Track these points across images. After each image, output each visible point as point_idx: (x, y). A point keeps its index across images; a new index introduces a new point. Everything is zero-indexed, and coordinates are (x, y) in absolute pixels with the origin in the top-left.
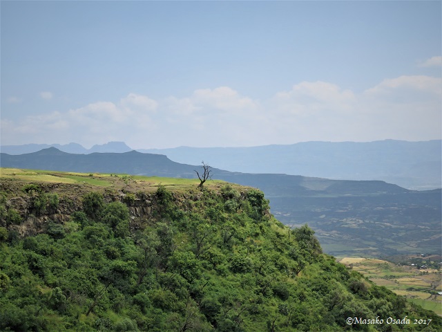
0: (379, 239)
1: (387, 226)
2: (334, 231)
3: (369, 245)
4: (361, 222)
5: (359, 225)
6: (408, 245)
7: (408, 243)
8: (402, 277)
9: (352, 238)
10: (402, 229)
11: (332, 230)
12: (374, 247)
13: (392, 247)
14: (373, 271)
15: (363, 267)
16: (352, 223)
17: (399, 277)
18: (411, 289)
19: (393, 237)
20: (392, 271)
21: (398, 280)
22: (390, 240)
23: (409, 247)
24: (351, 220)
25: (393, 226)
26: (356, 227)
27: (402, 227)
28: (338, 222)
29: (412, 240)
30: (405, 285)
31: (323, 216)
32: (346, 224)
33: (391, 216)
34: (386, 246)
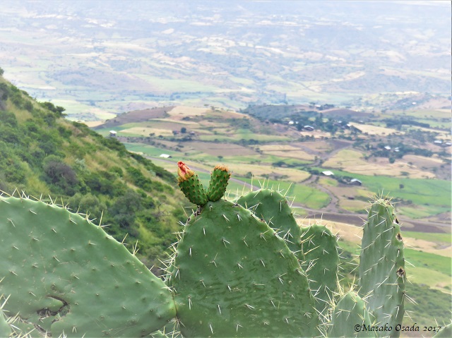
0: (260, 74)
1: (273, 54)
2: (184, 58)
3: (242, 85)
4: (232, 44)
5: (228, 49)
6: (307, 88)
7: (307, 84)
8: (269, 142)
9: (214, 71)
10: (299, 60)
11: (181, 56)
12: (249, 87)
13: (278, 89)
14: (222, 131)
15: (206, 123)
16: (216, 45)
17: (264, 143)
18: (280, 164)
19: (283, 73)
20: (255, 132)
21: (262, 148)
22: (278, 78)
23: (307, 91)
24: (217, 41)
25: (285, 55)
26: (224, 53)
27: (300, 56)
28: (193, 43)
29: (314, 80)
30: (273, 156)
31: (170, 31)
32: (207, 47)
33: (283, 36)
34: (269, 87)
